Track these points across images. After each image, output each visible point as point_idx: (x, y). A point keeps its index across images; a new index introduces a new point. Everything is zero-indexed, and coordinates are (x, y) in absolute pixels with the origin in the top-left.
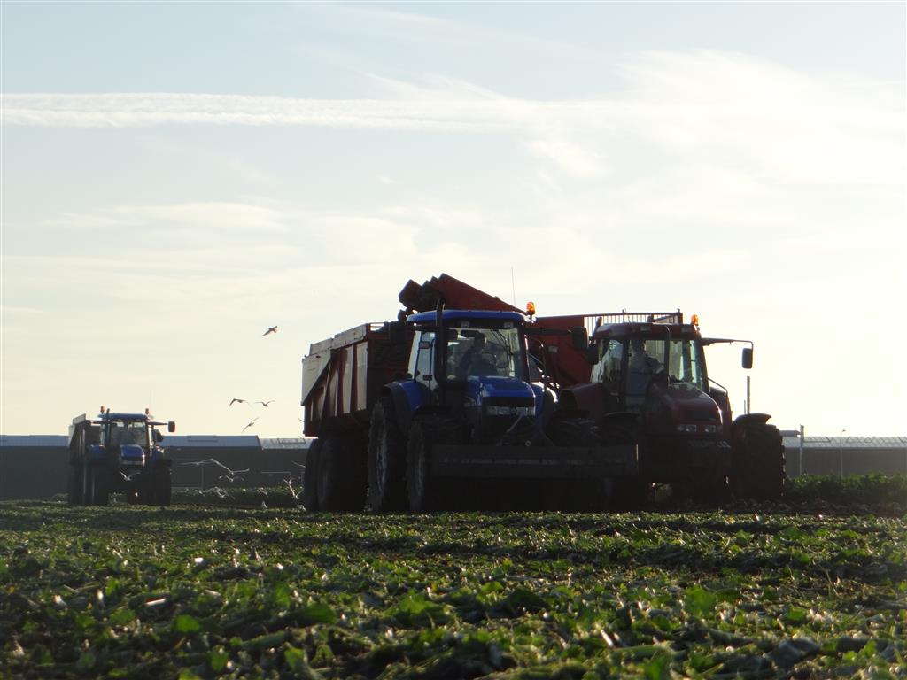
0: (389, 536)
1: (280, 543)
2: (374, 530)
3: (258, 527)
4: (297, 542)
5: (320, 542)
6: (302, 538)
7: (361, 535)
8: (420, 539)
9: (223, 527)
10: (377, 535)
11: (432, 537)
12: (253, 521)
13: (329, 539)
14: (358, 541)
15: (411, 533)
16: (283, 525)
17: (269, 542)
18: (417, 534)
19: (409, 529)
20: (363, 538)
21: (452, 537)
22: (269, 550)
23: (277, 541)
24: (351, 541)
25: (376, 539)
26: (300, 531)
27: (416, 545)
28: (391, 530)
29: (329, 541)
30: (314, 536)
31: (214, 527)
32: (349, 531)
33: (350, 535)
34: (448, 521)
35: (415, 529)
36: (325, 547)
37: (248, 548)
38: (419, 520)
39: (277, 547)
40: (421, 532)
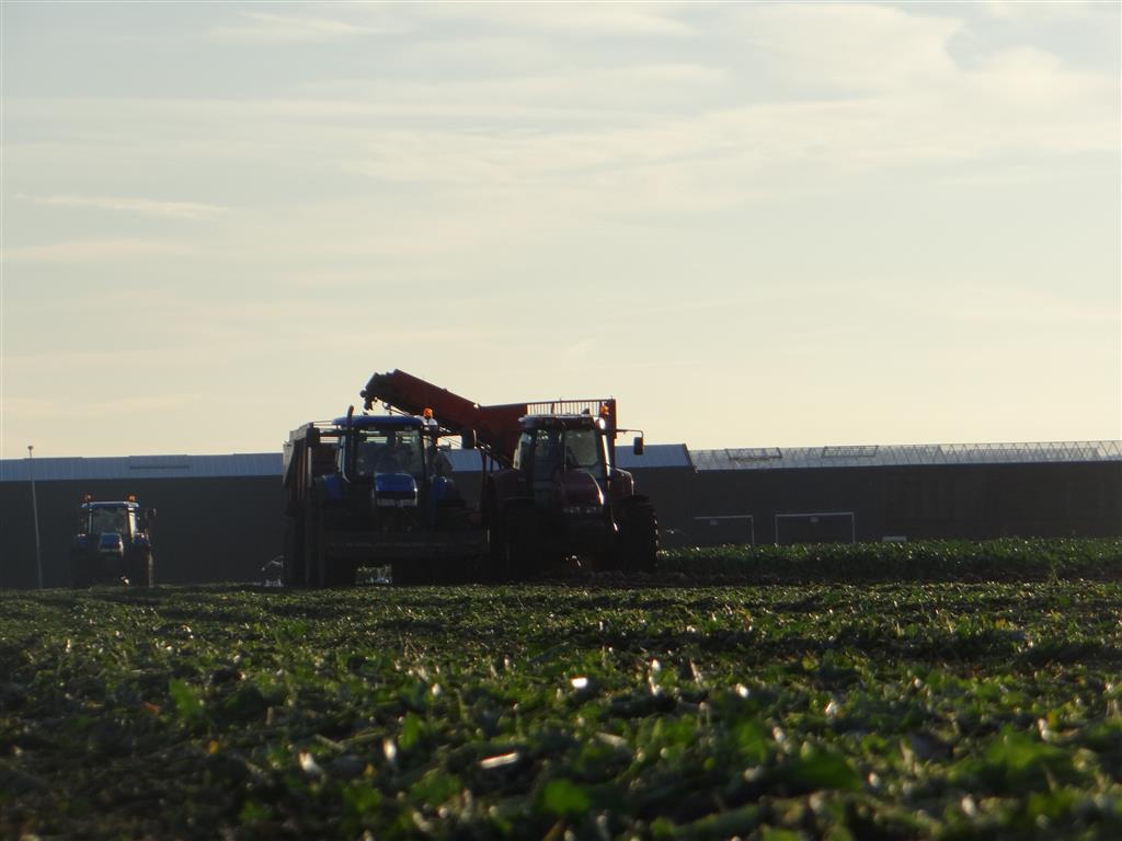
0: (957, 633)
1: (740, 652)
2: (924, 621)
3: (694, 623)
4: (771, 649)
5: (818, 648)
6: (783, 641)
7: (900, 631)
8: (1018, 637)
9: (622, 623)
10: (931, 631)
11: (1043, 633)
12: (682, 611)
13: (837, 642)
14: (894, 643)
15: (1000, 625)
16: (744, 617)
17: (717, 650)
18: (1012, 627)
19: (994, 619)
20: (905, 638)
21: (1084, 632)
22: (717, 664)
23: (731, 648)
24: (880, 645)
25: (930, 640)
26: (778, 627)
27: (1012, 650)
28: (958, 622)
29: (837, 645)
30: (805, 637)
31: (605, 623)
32: (875, 623)
33: (878, 632)
34: (1073, 603)
35: (1008, 619)
36: (829, 655)
37: (675, 662)
38: (1015, 603)
39: (733, 659)
40: (1020, 624)
